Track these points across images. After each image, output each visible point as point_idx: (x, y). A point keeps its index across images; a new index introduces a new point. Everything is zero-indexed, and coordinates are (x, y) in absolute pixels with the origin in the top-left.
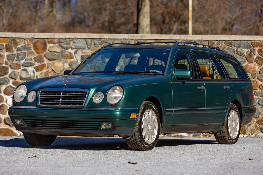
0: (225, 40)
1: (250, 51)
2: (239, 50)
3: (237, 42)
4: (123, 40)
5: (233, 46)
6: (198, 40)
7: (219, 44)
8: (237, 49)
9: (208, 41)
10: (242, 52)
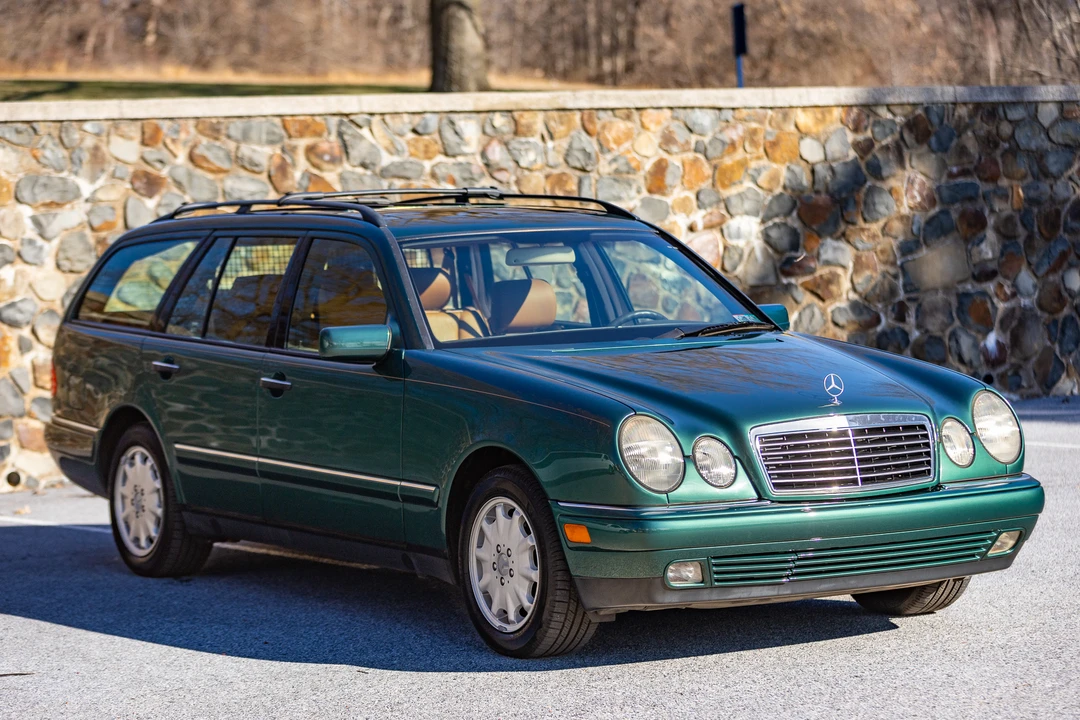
0: (197, 118)
1: (279, 152)
2: (246, 150)
3: (239, 122)
5: (223, 138)
6: (107, 120)
7: (177, 132)
8: (238, 148)
9: (139, 123)
10: (257, 158)
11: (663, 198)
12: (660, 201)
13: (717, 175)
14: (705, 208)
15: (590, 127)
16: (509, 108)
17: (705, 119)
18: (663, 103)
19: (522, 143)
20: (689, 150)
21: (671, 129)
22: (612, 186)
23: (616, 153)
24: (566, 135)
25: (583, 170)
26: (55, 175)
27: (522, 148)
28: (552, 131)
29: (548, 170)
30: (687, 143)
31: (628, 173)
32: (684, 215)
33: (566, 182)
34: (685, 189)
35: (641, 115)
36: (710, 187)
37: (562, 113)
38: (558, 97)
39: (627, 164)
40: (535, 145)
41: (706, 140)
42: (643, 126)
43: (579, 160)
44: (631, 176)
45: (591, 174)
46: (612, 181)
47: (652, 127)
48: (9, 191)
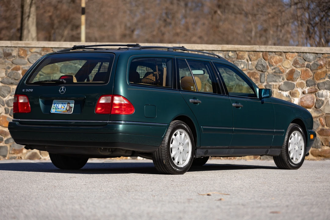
4: (5, 48)
11: (293, 82)
12: (291, 83)
13: (314, 75)
14: (309, 87)
15: (266, 58)
16: (235, 50)
17: (311, 57)
18: (294, 51)
19: (239, 62)
20: (304, 67)
21: (297, 59)
22: (273, 77)
23: (275, 66)
24: (256, 60)
25: (262, 71)
26: (73, 65)
27: (239, 63)
28: (251, 58)
29: (249, 71)
30: (303, 64)
31: (280, 73)
32: (301, 88)
33: (255, 75)
34: (301, 80)
35: (286, 55)
36: (312, 79)
37: (254, 52)
38: (254, 47)
39: (279, 70)
40: (244, 63)
41: (311, 64)
42: (286, 58)
43: (261, 68)
44: (281, 74)
45: (265, 73)
46: (273, 75)
47: (290, 58)
48: (58, 69)
